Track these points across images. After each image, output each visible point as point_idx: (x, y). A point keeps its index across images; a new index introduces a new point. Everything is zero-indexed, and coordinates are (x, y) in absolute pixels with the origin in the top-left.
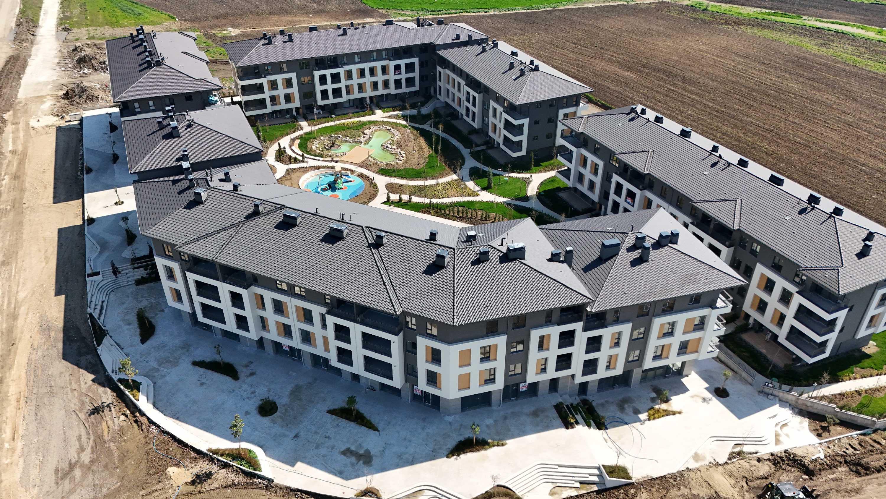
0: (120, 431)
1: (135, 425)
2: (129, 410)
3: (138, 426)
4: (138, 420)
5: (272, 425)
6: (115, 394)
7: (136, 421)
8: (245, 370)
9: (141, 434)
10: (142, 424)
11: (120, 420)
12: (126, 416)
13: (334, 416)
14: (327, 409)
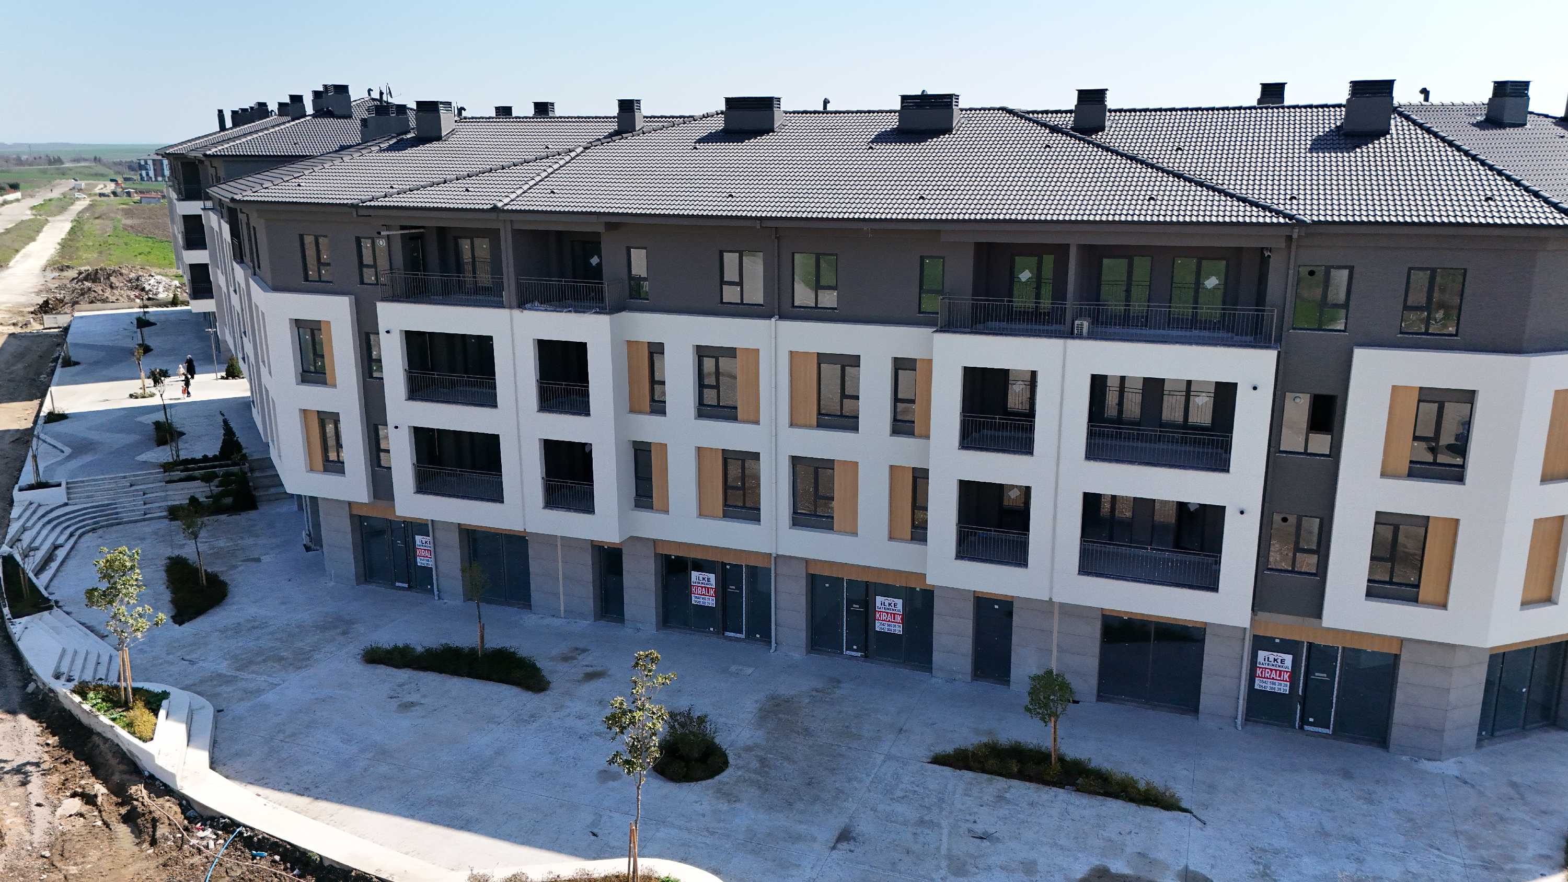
0: (50, 846)
1: (123, 831)
2: (106, 782)
3: (138, 832)
4: (140, 809)
5: (724, 807)
6: (53, 740)
7: (130, 819)
8: (562, 667)
9: (148, 858)
10: (155, 822)
11: (59, 812)
12: (89, 799)
13: (968, 775)
14: (924, 753)
